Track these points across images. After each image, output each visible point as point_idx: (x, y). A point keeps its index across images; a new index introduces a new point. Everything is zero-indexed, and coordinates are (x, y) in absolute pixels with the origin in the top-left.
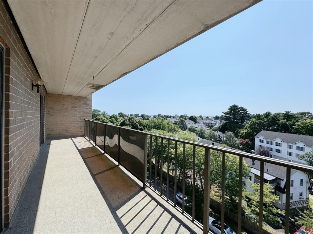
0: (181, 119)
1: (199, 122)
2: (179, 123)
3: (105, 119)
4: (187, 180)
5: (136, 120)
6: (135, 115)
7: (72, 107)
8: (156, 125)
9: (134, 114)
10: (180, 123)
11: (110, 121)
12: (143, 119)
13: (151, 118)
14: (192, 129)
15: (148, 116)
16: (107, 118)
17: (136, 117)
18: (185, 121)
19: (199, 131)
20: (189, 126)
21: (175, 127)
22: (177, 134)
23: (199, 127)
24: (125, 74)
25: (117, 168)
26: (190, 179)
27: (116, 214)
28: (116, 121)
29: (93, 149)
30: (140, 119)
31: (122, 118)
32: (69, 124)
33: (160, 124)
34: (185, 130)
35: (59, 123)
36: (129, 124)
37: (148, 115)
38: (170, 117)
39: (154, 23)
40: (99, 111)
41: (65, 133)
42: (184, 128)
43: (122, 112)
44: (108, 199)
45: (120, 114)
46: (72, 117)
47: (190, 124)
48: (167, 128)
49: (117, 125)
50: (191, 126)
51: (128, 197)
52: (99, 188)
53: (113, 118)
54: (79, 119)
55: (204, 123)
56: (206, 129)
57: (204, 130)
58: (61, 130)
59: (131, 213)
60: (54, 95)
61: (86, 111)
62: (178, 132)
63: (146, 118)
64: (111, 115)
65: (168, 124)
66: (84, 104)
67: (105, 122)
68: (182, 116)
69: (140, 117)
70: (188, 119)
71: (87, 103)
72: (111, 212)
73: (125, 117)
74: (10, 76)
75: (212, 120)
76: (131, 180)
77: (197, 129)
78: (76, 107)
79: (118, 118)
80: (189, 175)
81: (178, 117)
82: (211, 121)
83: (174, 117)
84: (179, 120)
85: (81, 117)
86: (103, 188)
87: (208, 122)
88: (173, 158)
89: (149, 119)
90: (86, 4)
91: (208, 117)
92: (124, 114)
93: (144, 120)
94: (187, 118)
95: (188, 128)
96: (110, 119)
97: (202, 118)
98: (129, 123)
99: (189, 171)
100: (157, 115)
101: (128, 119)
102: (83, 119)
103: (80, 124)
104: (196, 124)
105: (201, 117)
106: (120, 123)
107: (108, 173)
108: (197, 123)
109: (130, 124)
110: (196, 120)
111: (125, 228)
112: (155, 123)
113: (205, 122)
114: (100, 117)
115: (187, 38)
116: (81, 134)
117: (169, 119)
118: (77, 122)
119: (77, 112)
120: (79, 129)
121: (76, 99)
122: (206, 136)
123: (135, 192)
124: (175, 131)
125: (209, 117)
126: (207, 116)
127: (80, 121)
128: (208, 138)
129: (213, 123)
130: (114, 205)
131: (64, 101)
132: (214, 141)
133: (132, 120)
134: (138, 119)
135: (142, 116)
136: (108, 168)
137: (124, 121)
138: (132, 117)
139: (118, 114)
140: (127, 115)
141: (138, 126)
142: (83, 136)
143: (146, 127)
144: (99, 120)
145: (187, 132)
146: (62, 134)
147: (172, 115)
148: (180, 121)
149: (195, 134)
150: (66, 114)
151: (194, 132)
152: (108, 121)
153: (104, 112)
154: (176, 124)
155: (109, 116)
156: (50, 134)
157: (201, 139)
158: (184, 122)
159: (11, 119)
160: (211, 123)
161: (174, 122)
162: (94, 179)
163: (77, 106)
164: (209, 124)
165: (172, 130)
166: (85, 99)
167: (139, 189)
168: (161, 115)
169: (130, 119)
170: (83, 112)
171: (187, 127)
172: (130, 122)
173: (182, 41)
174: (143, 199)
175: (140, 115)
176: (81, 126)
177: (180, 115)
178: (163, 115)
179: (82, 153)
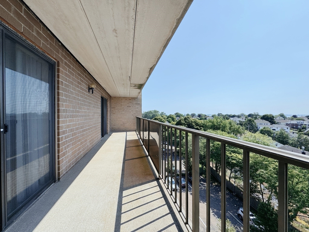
0: (249, 118)
1: (278, 123)
2: (245, 124)
3: (162, 119)
4: (257, 195)
5: (192, 120)
6: (192, 114)
7: (127, 106)
8: (215, 125)
9: (190, 114)
10: (248, 123)
11: (167, 121)
12: (199, 118)
13: (209, 117)
14: (265, 131)
15: (206, 116)
16: (164, 118)
17: (193, 117)
18: (255, 121)
19: (279, 134)
20: (261, 128)
21: (239, 128)
22: (242, 136)
23: (277, 129)
24: (152, 69)
25: (146, 158)
26: (261, 194)
27: (122, 193)
28: (173, 121)
29: (136, 141)
30: (197, 118)
31: (178, 118)
32: (125, 121)
33: (219, 124)
34: (255, 131)
35: (118, 119)
36: (184, 124)
37: (206, 114)
38: (233, 116)
39: (138, 5)
40: (158, 112)
41: (123, 128)
42: (253, 129)
43: (178, 112)
44: (123, 180)
45: (177, 114)
46: (128, 115)
47: (262, 125)
48: (228, 128)
49: (173, 124)
50: (264, 127)
51: (140, 182)
52: (123, 170)
53: (170, 118)
54: (133, 116)
55: (287, 125)
56: (291, 132)
57: (286, 133)
58: (120, 125)
59: (134, 196)
60: (115, 97)
61: (137, 109)
62: (243, 134)
63: (203, 117)
64: (168, 115)
65: (230, 123)
66: (136, 104)
67: (162, 122)
68: (250, 115)
69: (197, 117)
70: (259, 119)
71: (138, 103)
72: (120, 190)
73: (181, 117)
74: (60, 80)
75: (304, 120)
76: (152, 170)
77: (274, 131)
78: (130, 107)
79: (174, 118)
80: (260, 189)
81: (245, 116)
82: (302, 121)
83: (239, 117)
84: (245, 119)
85: (134, 115)
86: (125, 171)
87: (295, 122)
88: (235, 164)
89: (207, 118)
90: (83, 11)
91: (295, 116)
92: (180, 114)
93: (201, 119)
94: (258, 117)
95: (260, 129)
96: (167, 118)
97: (283, 118)
98: (184, 122)
99: (259, 184)
100: (217, 114)
101: (184, 119)
102: (135, 116)
103: (133, 121)
104: (273, 125)
105: (282, 116)
106: (175, 123)
107: (136, 160)
108: (274, 123)
109: (186, 123)
110: (274, 120)
111: (121, 207)
112: (213, 123)
113: (289, 122)
114: (159, 117)
115: (184, 7)
116: (134, 129)
117: (232, 119)
118: (131, 119)
119: (131, 111)
120: (132, 125)
121: (130, 99)
122: (291, 142)
123: (148, 181)
124: (239, 133)
125: (298, 116)
126: (295, 114)
127: (133, 118)
128: (296, 145)
129: (305, 125)
130: (125, 186)
131: (122, 102)
132: (305, 150)
133: (187, 120)
134: (194, 118)
135: (199, 116)
136: (138, 157)
137: (180, 121)
138: (188, 117)
139: (175, 114)
140: (184, 115)
141: (194, 126)
142: (135, 131)
143: (203, 127)
144: (158, 120)
145: (258, 135)
146: (121, 128)
147: (237, 114)
148: (247, 121)
149: (271, 138)
150: (123, 112)
151: (269, 135)
152: (165, 121)
153: (162, 113)
154: (241, 125)
155: (166, 116)
156: (113, 128)
157: (280, 145)
158: (253, 121)
159: (62, 109)
160: (302, 125)
161: (238, 122)
162: (124, 163)
163: (130, 105)
164: (297, 125)
165: (236, 132)
166: (137, 100)
167: (154, 178)
168: (221, 114)
169: (185, 119)
170: (135, 111)
171: (258, 129)
172: (186, 122)
173: (181, 14)
174: (152, 188)
175: (197, 115)
176: (134, 122)
177: (247, 114)
178: (224, 114)
179: (127, 143)
